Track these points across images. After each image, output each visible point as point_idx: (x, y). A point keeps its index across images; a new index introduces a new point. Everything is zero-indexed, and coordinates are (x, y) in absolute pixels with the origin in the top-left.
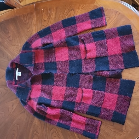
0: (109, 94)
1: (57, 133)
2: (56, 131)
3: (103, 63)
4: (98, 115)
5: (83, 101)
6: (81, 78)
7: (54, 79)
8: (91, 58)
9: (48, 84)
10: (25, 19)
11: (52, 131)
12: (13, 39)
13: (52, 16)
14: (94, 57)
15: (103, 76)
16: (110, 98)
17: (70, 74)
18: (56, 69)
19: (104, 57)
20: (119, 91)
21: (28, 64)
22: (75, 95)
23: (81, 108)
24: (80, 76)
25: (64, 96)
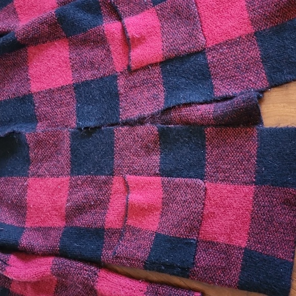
0: (221, 185)
3: (192, 77)
4: (188, 268)
5: (130, 222)
6: (119, 139)
7: (28, 156)
8: (145, 64)
9: (11, 174)
14: (155, 61)
15: (195, 124)
16: (226, 202)
17: (80, 129)
18: (32, 119)
19: (190, 55)
20: (257, 172)
22: (102, 204)
23: (126, 247)
24: (114, 133)
25: (63, 211)
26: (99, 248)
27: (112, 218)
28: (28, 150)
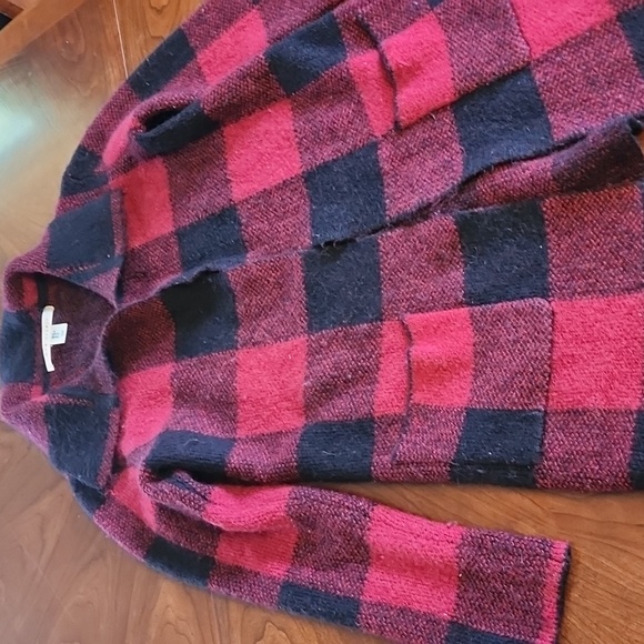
0: (582, 302)
3: (511, 118)
4: (532, 465)
5: (417, 397)
6: (387, 254)
7: (234, 312)
8: (422, 113)
9: (208, 349)
10: (70, 39)
14: (441, 102)
15: (522, 198)
16: (595, 332)
17: (318, 247)
18: (239, 247)
19: (503, 79)
21: (92, 261)
22: (365, 375)
23: (415, 444)
24: (379, 244)
25: (300, 398)
26: (367, 454)
27: (385, 396)
28: (234, 301)
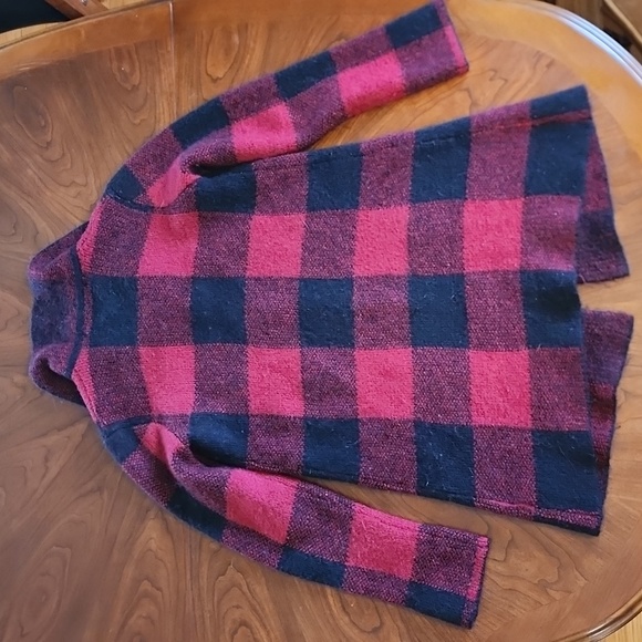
1: (245, 588)
2: (243, 583)
10: (126, 68)
11: (223, 581)
12: (64, 155)
13: (250, 59)
